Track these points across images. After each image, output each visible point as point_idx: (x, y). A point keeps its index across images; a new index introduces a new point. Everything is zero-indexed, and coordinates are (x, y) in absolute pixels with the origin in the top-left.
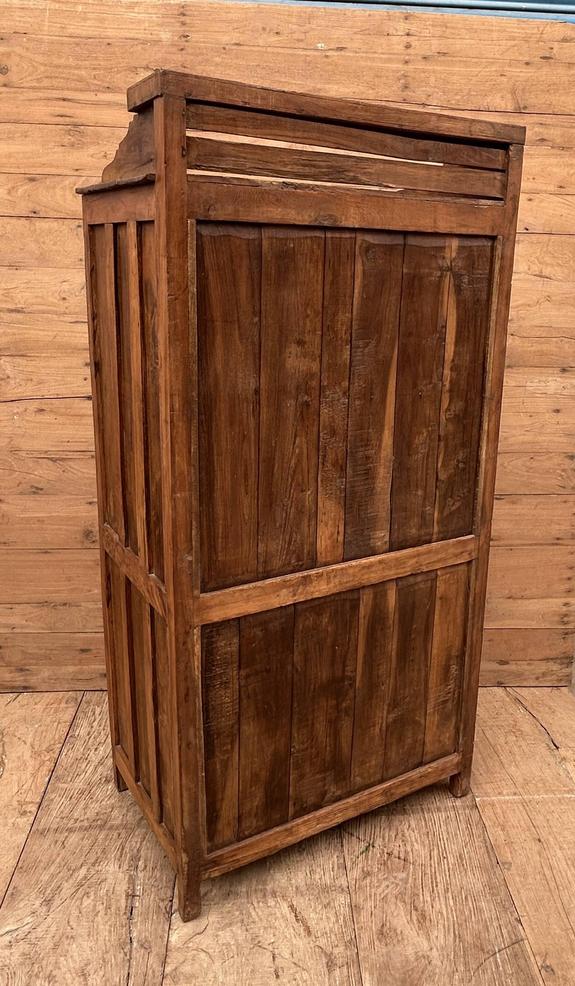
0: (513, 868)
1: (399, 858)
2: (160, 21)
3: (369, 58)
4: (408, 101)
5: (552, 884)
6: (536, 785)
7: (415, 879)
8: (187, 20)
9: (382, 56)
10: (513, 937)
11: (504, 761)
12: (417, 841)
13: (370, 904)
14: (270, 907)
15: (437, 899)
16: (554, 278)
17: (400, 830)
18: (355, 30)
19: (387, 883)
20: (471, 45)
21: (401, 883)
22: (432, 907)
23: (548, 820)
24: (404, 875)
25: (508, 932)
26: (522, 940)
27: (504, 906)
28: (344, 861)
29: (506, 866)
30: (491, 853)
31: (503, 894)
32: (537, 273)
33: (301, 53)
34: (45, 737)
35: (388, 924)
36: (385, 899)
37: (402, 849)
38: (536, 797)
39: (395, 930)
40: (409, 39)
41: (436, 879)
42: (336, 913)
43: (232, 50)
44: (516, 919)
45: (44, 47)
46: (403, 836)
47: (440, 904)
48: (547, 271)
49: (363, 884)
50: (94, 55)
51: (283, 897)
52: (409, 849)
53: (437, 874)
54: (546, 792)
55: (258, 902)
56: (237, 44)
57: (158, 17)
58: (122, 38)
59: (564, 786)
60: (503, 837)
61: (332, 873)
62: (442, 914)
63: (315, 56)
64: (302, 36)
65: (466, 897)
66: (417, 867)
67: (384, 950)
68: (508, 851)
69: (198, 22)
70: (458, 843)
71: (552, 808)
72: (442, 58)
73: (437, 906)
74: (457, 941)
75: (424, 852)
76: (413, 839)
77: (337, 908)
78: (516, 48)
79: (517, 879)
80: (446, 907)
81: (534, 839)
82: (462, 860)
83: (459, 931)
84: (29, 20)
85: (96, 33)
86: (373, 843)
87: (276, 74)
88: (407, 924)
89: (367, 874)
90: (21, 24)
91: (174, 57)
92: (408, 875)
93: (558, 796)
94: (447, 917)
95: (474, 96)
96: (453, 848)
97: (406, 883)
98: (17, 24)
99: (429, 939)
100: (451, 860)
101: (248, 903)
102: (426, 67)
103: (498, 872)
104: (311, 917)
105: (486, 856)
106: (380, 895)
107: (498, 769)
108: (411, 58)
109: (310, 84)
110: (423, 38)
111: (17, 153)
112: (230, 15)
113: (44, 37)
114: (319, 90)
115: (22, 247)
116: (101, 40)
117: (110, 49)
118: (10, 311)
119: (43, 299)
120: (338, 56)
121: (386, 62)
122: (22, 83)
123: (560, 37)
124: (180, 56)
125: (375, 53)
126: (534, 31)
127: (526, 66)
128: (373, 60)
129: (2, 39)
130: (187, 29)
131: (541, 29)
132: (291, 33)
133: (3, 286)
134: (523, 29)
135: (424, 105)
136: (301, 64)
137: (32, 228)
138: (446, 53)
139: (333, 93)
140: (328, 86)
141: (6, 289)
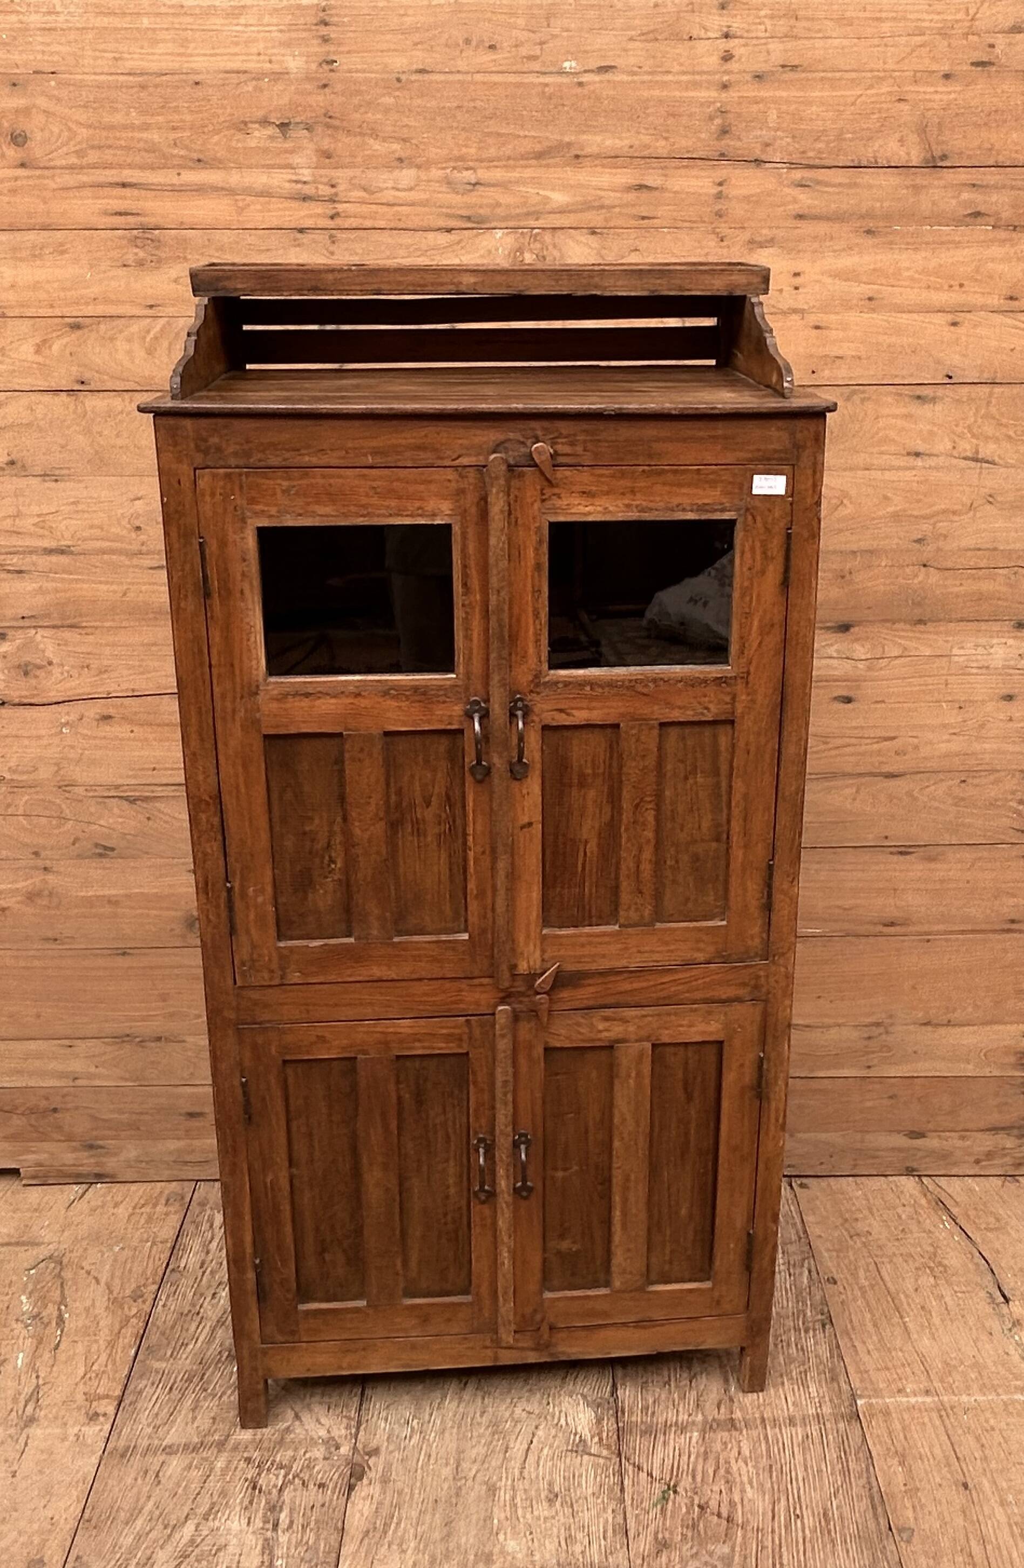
0: (916, 1538)
1: (719, 1515)
2: (285, 36)
3: (656, 82)
4: (729, 155)
6: (966, 1376)
7: (745, 1558)
8: (333, 32)
9: (680, 77)
11: (912, 1325)
12: (751, 1482)
16: (1001, 461)
17: (722, 1461)
18: (633, 33)
20: (845, 48)
23: (984, 1446)
24: (726, 1549)
28: (626, 1518)
29: (903, 1535)
30: (879, 1508)
32: (969, 454)
33: (536, 80)
34: (130, 1271)
37: (725, 1499)
38: (965, 1398)
40: (729, 44)
43: (413, 82)
45: (87, 95)
46: (728, 1471)
48: (987, 450)
50: (173, 104)
52: (738, 1499)
53: (785, 1550)
56: (422, 71)
58: (219, 71)
60: (901, 1479)
61: (603, 1542)
63: (557, 84)
64: (536, 51)
66: (750, 1533)
68: (909, 1503)
69: (350, 35)
70: (823, 1488)
72: (790, 75)
75: (762, 1505)
76: (746, 1479)
78: (927, 49)
81: (958, 1483)
82: (828, 1522)
84: (59, 48)
85: (173, 65)
86: (676, 1486)
87: (491, 122)
89: (662, 1546)
90: (46, 57)
91: (312, 100)
92: (733, 1549)
95: (852, 140)
96: (814, 1498)
98: (39, 57)
102: (762, 94)
103: (890, 1547)
105: (870, 1514)
107: (899, 1342)
108: (733, 78)
109: (553, 136)
110: (755, 42)
111: (48, 282)
112: (406, 19)
113: (86, 77)
114: (569, 145)
115: (63, 442)
116: (184, 77)
117: (199, 93)
118: (49, 551)
119: (102, 529)
120: (601, 82)
121: (687, 89)
122: (51, 160)
123: (1008, 24)
124: (321, 98)
125: (668, 72)
126: (958, 17)
127: (942, 81)
128: (664, 85)
129: (14, 85)
130: (332, 48)
131: (972, 12)
132: (516, 46)
133: (35, 509)
134: (939, 13)
135: (758, 162)
136: (536, 100)
137: (79, 410)
138: (796, 66)
139: (594, 149)
140: (585, 137)
141: (39, 516)
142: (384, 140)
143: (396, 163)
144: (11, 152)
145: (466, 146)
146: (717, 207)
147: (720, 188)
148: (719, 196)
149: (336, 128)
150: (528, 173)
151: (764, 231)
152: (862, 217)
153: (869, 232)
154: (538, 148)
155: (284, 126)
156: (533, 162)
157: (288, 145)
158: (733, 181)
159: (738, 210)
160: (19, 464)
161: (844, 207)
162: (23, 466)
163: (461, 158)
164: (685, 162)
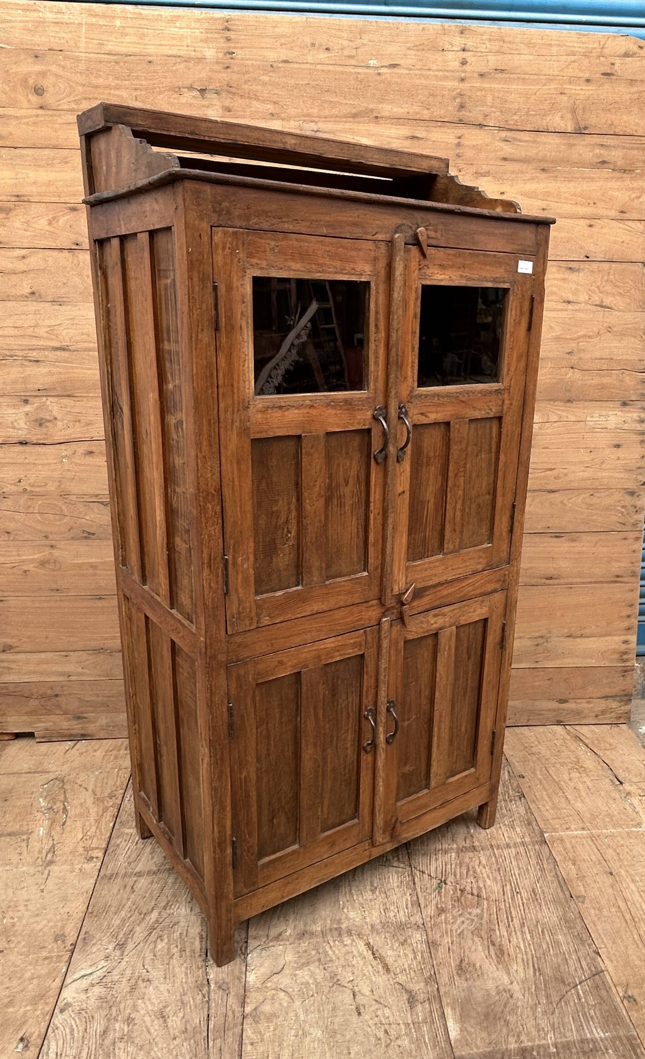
0: (587, 901)
1: (472, 894)
2: (204, 36)
3: (423, 75)
4: (465, 121)
5: (628, 917)
6: (603, 820)
7: (490, 914)
8: (232, 35)
9: (437, 73)
10: (593, 969)
11: (569, 797)
12: (488, 877)
13: (447, 940)
14: (346, 945)
15: (513, 933)
16: (616, 308)
17: (470, 867)
18: (409, 45)
19: (462, 919)
20: (530, 61)
21: (476, 919)
22: (510, 941)
23: (618, 854)
24: (478, 911)
25: (588, 964)
26: (602, 971)
27: (581, 939)
28: (418, 898)
29: (580, 900)
30: (564, 887)
31: (579, 927)
32: (598, 303)
33: (353, 71)
34: (106, 784)
35: (466, 959)
36: (461, 934)
37: (475, 886)
38: (604, 831)
39: (474, 965)
40: (465, 55)
41: (511, 913)
42: (413, 950)
43: (280, 68)
44: (594, 951)
45: (82, 66)
46: (474, 872)
47: (517, 939)
48: (608, 301)
49: (438, 920)
50: (135, 74)
51: (359, 935)
52: (481, 885)
53: (512, 909)
54: (614, 826)
55: (334, 941)
56: (286, 62)
57: (202, 33)
58: (164, 55)
59: (632, 820)
60: (575, 872)
61: (406, 911)
62: (519, 948)
63: (365, 74)
64: (354, 53)
65: (543, 931)
66: (491, 903)
67: (465, 985)
68: (580, 884)
69: (243, 37)
70: (530, 878)
71: (622, 842)
72: (499, 75)
73: (514, 941)
74: (537, 974)
75: (496, 888)
76: (485, 876)
77: (415, 945)
78: (577, 64)
79: (593, 912)
80: (524, 941)
81: (606, 873)
82: (535, 895)
83: (538, 965)
84: (64, 35)
85: (137, 50)
86: (445, 880)
87: (326, 94)
88: (486, 960)
89: (441, 911)
90: (57, 41)
91: (220, 76)
92: (483, 910)
93: (626, 830)
94: (526, 951)
95: (534, 115)
96: (525, 883)
97: (482, 919)
98: (52, 40)
99: (508, 973)
100: (525, 895)
101: (324, 942)
102: (483, 85)
103: (573, 905)
104: (389, 954)
105: (559, 890)
106: (456, 931)
107: (564, 805)
108: (467, 74)
109: (362, 104)
110: (479, 54)
111: (57, 181)
112: (277, 29)
113: (81, 54)
114: (372, 110)
115: (65, 281)
116: (142, 58)
117: (152, 68)
118: (55, 349)
119: (89, 336)
120: (391, 73)
121: (441, 80)
122: (59, 105)
123: (623, 51)
124: (224, 75)
125: (429, 70)
126: (595, 46)
127: (586, 83)
128: (427, 77)
129: (37, 57)
130: (232, 45)
131: (602, 43)
132: (342, 49)
133: (47, 322)
134: (583, 43)
135: (481, 126)
136: (353, 82)
137: (75, 262)
138: (503, 70)
139: (386, 114)
140: (381, 106)
141: (49, 326)
142: (263, 101)
143: (270, 116)
144: (34, 99)
145: (311, 108)
146: (458, 151)
147: (459, 140)
148: (459, 145)
149: (234, 94)
150: (347, 126)
151: (484, 167)
152: (540, 161)
153: (543, 170)
154: (354, 111)
155: (202, 91)
156: (351, 120)
157: (205, 102)
158: (466, 136)
159: (469, 153)
160: (37, 295)
161: (529, 154)
162: (40, 295)
163: (308, 115)
164: (439, 124)
